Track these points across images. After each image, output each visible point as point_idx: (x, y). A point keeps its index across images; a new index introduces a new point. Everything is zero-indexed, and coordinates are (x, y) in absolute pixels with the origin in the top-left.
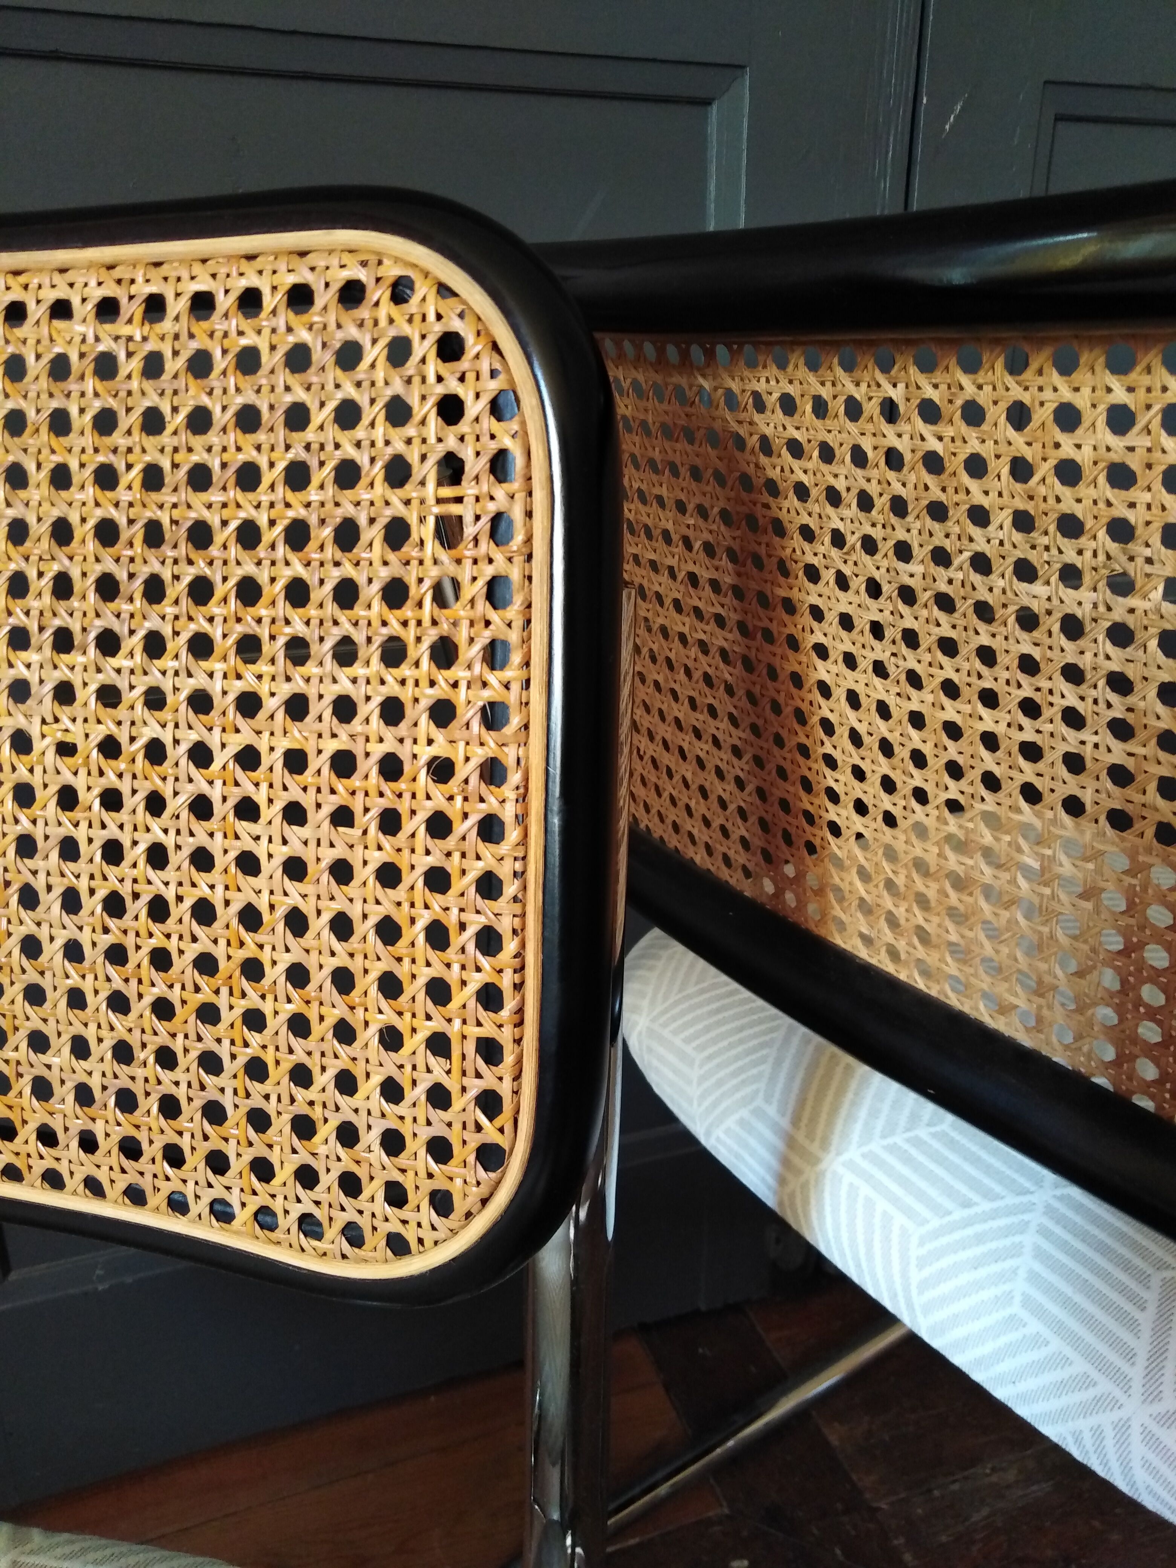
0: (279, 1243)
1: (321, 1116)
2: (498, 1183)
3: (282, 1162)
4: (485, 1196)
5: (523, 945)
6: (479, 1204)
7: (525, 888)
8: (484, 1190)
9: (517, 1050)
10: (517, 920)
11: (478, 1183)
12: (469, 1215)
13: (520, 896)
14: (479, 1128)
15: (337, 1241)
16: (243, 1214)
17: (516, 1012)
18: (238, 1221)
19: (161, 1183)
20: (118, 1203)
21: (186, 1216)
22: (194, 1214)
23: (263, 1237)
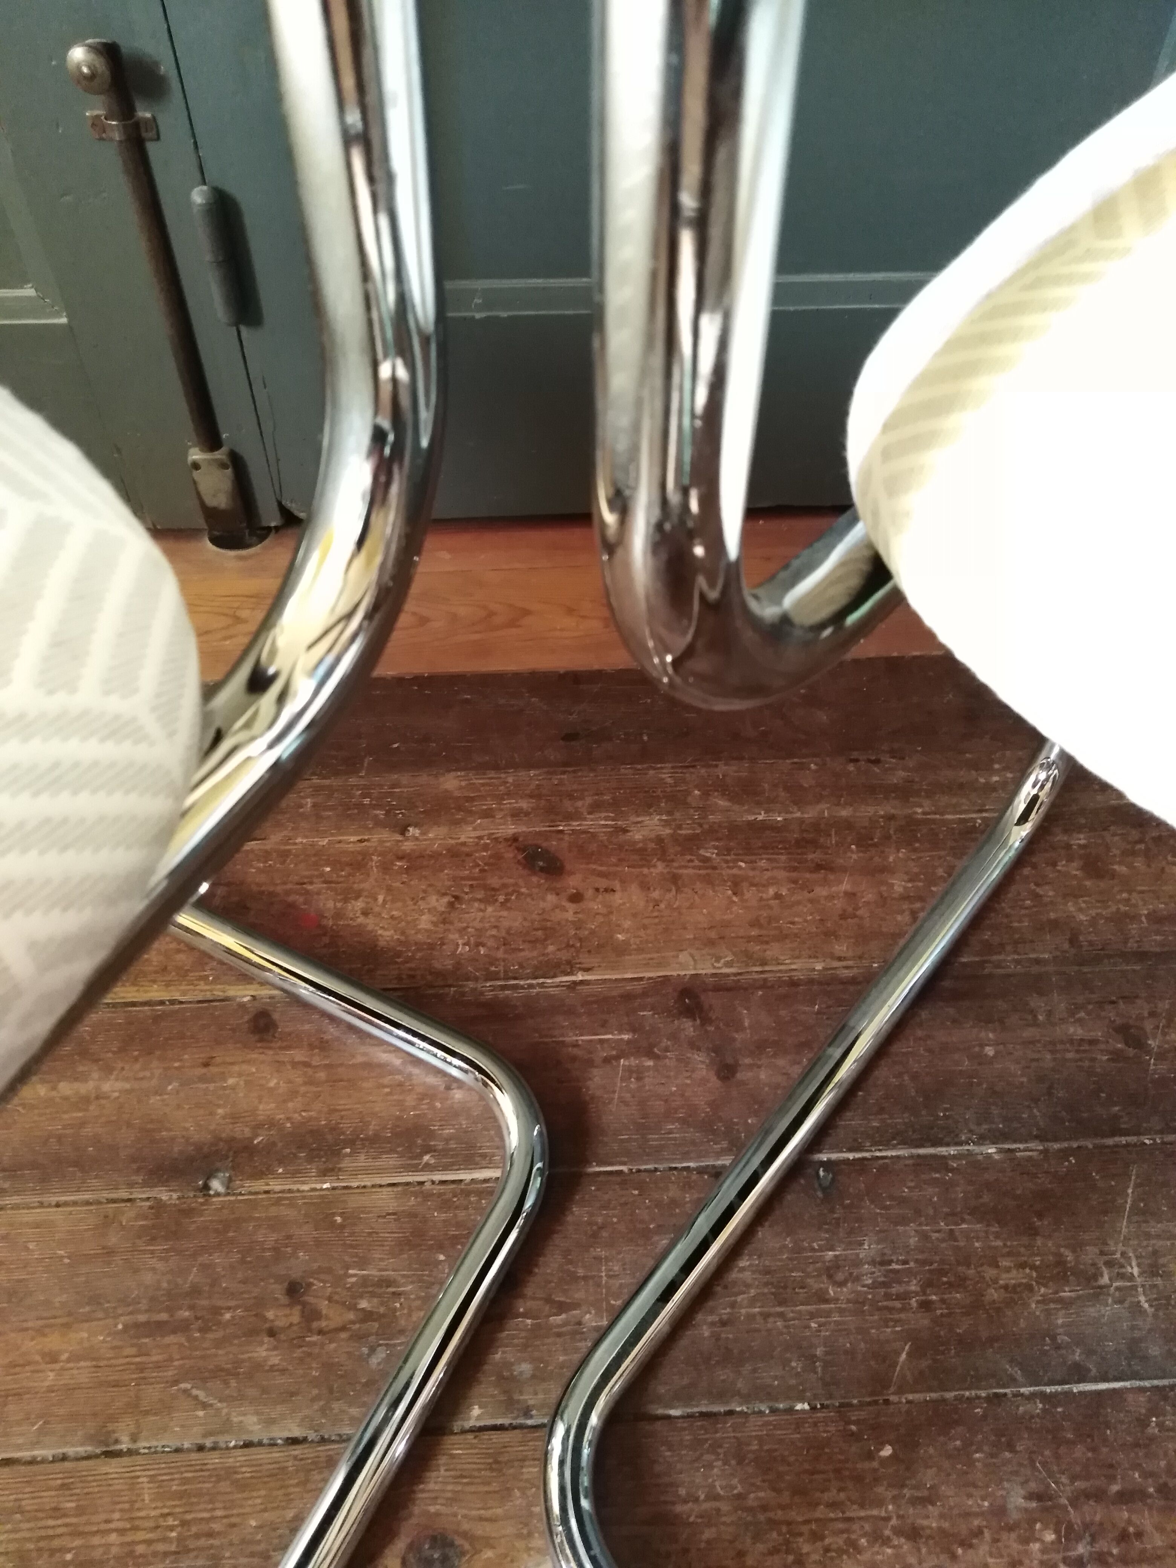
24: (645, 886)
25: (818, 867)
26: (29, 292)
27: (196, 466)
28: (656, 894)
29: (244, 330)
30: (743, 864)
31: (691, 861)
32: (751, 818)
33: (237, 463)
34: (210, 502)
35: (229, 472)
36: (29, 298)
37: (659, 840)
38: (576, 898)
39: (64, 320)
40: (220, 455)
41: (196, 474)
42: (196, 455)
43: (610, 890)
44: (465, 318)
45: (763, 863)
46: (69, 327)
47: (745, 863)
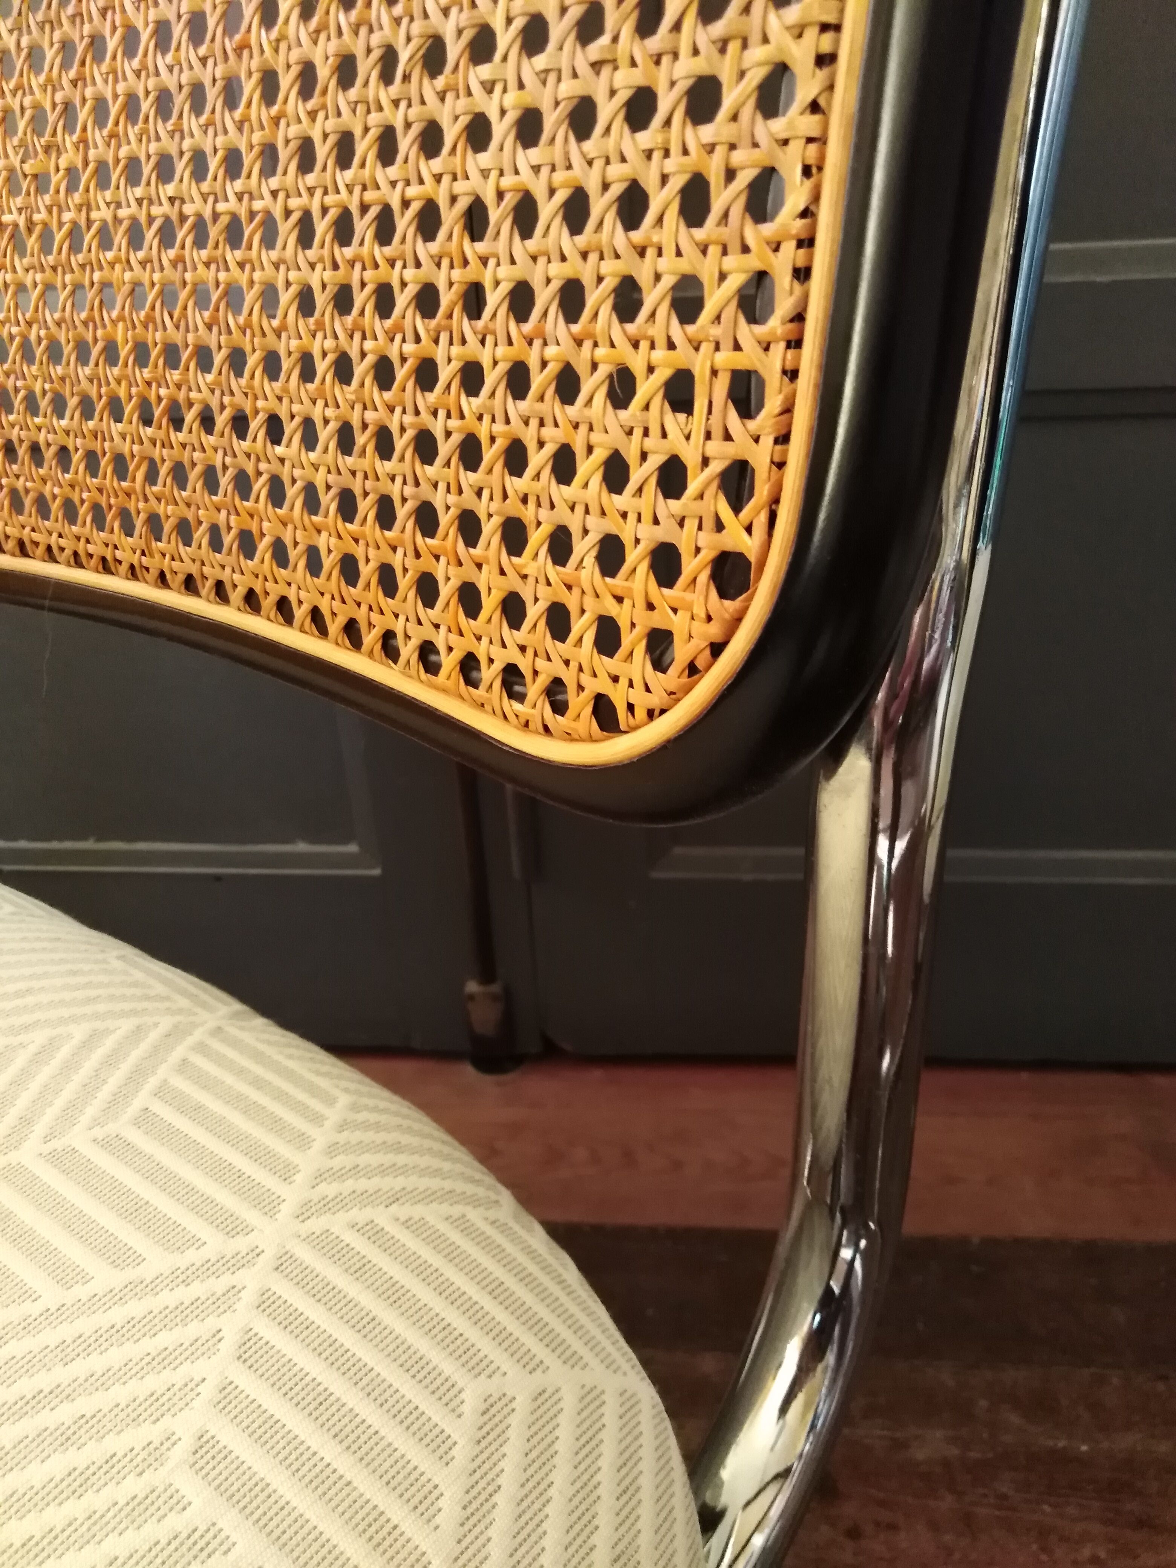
1: (533, 518)
2: (738, 620)
3: (490, 589)
4: (718, 639)
5: (816, 198)
6: (708, 652)
7: (831, 87)
8: (714, 631)
9: (787, 387)
10: (813, 148)
11: (709, 619)
12: (692, 670)
13: (822, 102)
14: (719, 526)
15: (539, 704)
16: (449, 662)
17: (792, 321)
18: (443, 672)
19: (375, 617)
20: (337, 644)
21: (395, 662)
22: (402, 660)
23: (466, 696)
24: (934, 1526)
25: (1141, 1524)
26: (352, 848)
27: (471, 997)
28: (948, 1538)
30: (1046, 1508)
31: (985, 1496)
32: (1051, 1443)
33: (508, 998)
37: (946, 1463)
38: (854, 1533)
39: (377, 872)
40: (495, 988)
42: (472, 987)
43: (892, 1527)
45: (1071, 1510)
47: (1051, 1505)
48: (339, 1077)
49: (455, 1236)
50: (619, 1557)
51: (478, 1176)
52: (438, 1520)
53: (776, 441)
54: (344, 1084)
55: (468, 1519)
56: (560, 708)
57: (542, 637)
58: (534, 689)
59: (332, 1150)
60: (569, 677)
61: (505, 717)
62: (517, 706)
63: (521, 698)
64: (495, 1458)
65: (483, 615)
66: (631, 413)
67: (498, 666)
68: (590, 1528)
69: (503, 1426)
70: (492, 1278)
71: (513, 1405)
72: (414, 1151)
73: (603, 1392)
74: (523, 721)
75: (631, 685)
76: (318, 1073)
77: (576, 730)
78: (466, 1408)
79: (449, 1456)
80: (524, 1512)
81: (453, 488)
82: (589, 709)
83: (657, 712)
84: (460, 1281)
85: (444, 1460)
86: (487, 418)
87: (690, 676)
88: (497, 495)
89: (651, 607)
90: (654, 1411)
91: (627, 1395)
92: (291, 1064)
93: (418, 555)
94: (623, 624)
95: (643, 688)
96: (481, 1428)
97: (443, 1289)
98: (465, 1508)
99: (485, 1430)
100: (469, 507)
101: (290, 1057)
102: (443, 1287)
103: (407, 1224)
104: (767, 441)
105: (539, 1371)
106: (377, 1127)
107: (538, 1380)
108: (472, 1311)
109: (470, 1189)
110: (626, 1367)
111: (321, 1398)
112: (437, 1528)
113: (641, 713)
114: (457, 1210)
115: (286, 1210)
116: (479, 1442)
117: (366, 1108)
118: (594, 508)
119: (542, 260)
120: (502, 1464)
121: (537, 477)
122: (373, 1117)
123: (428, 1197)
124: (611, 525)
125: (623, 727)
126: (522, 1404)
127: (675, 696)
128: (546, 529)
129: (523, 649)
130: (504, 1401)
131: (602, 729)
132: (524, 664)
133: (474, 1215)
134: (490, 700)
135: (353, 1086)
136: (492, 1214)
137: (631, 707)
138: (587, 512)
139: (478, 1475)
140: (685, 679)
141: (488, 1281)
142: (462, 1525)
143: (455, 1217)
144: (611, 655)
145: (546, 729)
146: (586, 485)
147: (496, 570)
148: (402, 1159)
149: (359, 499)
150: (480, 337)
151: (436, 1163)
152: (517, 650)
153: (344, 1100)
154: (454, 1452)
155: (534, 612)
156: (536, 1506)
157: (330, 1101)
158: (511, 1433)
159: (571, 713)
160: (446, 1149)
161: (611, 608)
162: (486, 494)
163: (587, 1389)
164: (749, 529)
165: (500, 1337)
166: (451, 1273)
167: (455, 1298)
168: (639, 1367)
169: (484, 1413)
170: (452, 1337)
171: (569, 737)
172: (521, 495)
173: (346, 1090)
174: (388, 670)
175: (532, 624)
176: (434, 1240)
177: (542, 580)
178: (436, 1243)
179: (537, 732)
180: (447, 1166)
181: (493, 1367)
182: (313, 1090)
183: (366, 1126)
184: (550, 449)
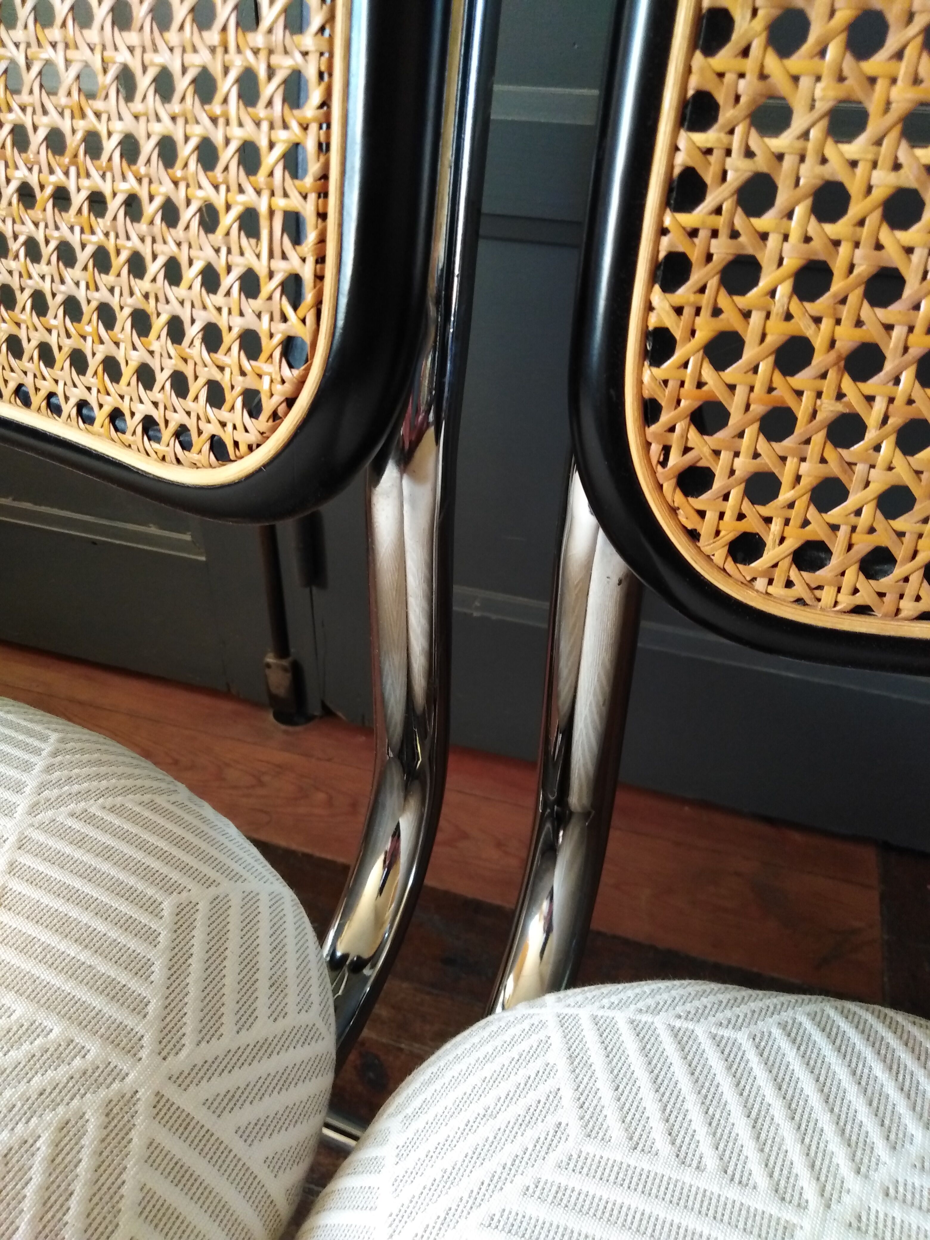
0: (130, 446)
1: (154, 310)
2: (301, 383)
3: (127, 361)
4: (291, 396)
5: (329, 93)
6: (284, 404)
8: (288, 388)
9: (321, 224)
10: (324, 60)
11: (283, 381)
12: (275, 416)
13: (327, 28)
14: (285, 319)
15: (171, 443)
16: (101, 416)
17: (320, 179)
18: (97, 423)
19: (40, 383)
20: (10, 402)
21: (59, 416)
22: (65, 414)
23: (116, 438)
26: (187, 537)
27: (268, 666)
29: (315, 590)
33: (296, 670)
34: (274, 690)
35: (289, 675)
36: (186, 541)
39: (203, 559)
40: (285, 663)
41: (268, 671)
42: (270, 659)
44: (465, 614)
46: (205, 564)
48: (49, 722)
49: (147, 813)
50: (274, 984)
51: (160, 776)
52: (152, 978)
53: (317, 262)
54: (54, 726)
55: (172, 975)
56: (186, 446)
57: (168, 396)
58: (167, 434)
59: (49, 769)
60: (191, 424)
61: (148, 454)
62: (155, 446)
63: (158, 440)
64: (188, 938)
65: (124, 380)
66: (218, 237)
67: (138, 417)
68: (254, 970)
69: (192, 919)
70: (175, 836)
71: (198, 907)
72: (111, 764)
73: (258, 894)
74: (161, 456)
75: (235, 428)
76: (31, 721)
77: (200, 461)
78: (165, 913)
79: (156, 942)
80: (209, 967)
81: (92, 286)
82: (207, 446)
83: (254, 447)
84: (153, 839)
85: (153, 944)
86: (112, 235)
87: (274, 421)
88: (126, 292)
89: (243, 373)
90: (293, 903)
91: (274, 895)
92: (10, 717)
93: (69, 336)
94: (226, 385)
95: (243, 430)
96: (176, 923)
97: (142, 846)
98: (170, 969)
99: (179, 924)
100: (104, 300)
101: (9, 712)
102: (142, 845)
103: (112, 809)
104: (310, 261)
105: (213, 887)
106: (82, 751)
107: (213, 891)
108: (162, 856)
109: (155, 784)
110: (272, 879)
111: (64, 920)
112: (152, 982)
113: (243, 447)
114: (147, 798)
115: (21, 810)
116: (176, 931)
117: (72, 740)
118: (198, 304)
119: (143, 120)
120: (192, 942)
121: (154, 280)
122: (79, 745)
123: (126, 791)
124: (211, 316)
125: (232, 457)
126: (203, 907)
127: (264, 436)
128: (164, 318)
129: (155, 404)
130: (191, 906)
131: (217, 460)
132: (158, 416)
133: (161, 800)
134: (135, 442)
135: (59, 727)
136: (173, 798)
137: (236, 444)
138: (193, 306)
139: (177, 950)
140: (271, 423)
141: (173, 838)
142: (169, 979)
143: (146, 802)
144: (219, 408)
145: (178, 461)
146: (190, 288)
147: (130, 347)
148: (103, 770)
149: (18, 293)
150: (101, 173)
151: (129, 770)
152: (151, 405)
153: (54, 737)
154: (159, 939)
155: (162, 377)
156: (217, 962)
157: (44, 739)
158: (198, 924)
159: (195, 449)
160: (135, 762)
161: (217, 375)
162: (117, 291)
163: (246, 894)
164: (304, 321)
165: (184, 868)
166: (145, 835)
167: (151, 851)
168: (281, 880)
169: (177, 915)
170: (151, 873)
171: (195, 465)
172: (144, 293)
173: (55, 730)
174: (53, 421)
175: (161, 387)
176: (133, 818)
177: (165, 355)
178: (134, 819)
179: (172, 462)
180: (137, 771)
181: (182, 887)
182: (30, 733)
183: (73, 751)
184: (161, 260)
